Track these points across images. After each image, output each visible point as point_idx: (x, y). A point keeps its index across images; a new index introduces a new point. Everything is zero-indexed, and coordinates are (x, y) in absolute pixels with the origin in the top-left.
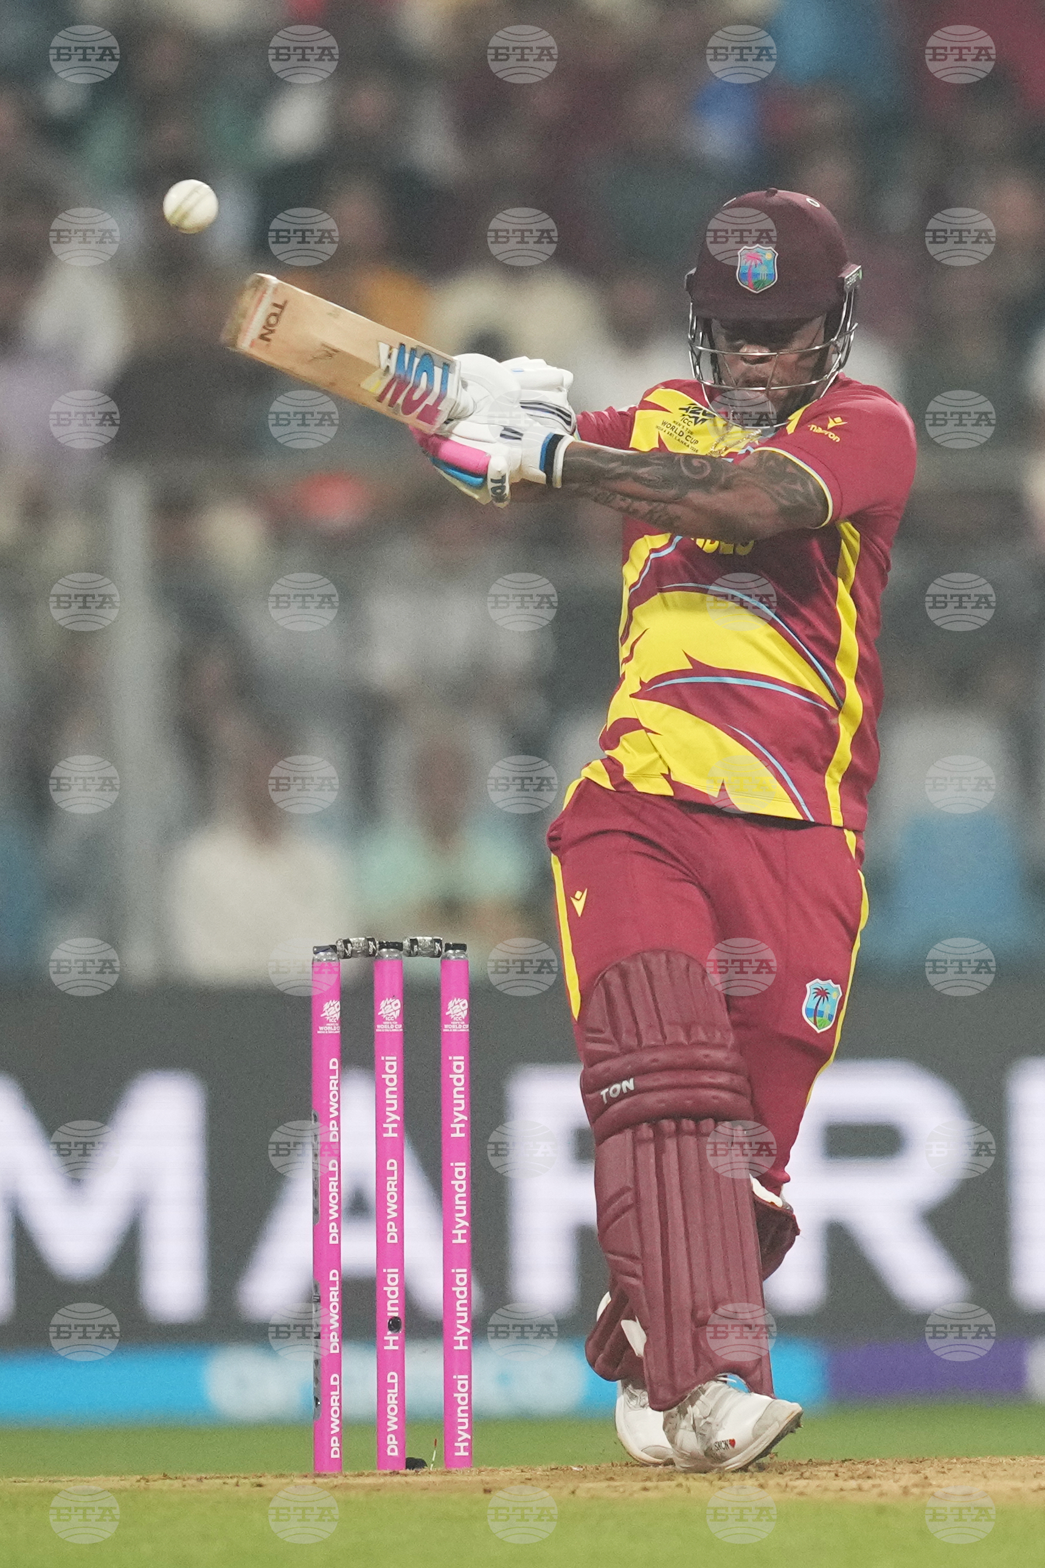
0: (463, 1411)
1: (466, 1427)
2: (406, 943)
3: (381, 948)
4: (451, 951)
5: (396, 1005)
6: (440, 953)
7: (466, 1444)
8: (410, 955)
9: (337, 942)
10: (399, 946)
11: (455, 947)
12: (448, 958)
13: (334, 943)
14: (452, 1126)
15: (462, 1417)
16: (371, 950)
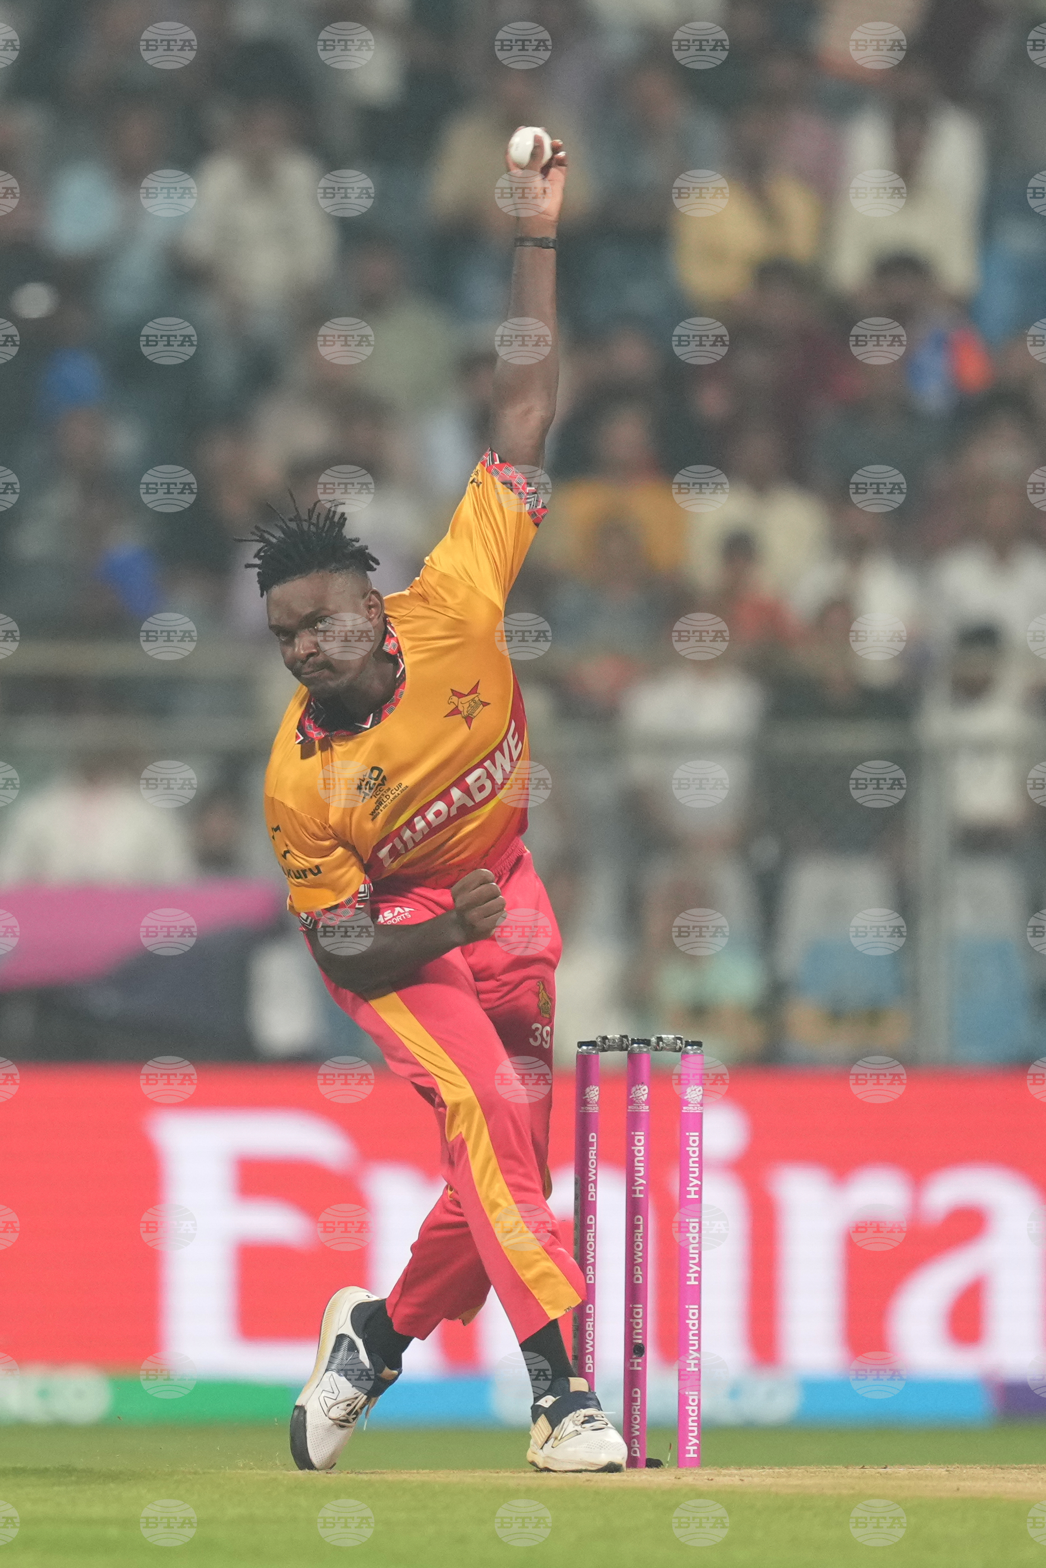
0: (693, 1421)
1: (695, 1434)
2: (653, 1040)
3: (632, 1044)
4: (689, 1047)
5: (644, 1090)
6: (680, 1048)
7: (696, 1448)
8: (656, 1050)
9: (597, 1038)
10: (647, 1042)
11: (693, 1044)
12: (687, 1053)
13: (594, 1039)
14: (688, 1189)
15: (692, 1426)
16: (624, 1045)
